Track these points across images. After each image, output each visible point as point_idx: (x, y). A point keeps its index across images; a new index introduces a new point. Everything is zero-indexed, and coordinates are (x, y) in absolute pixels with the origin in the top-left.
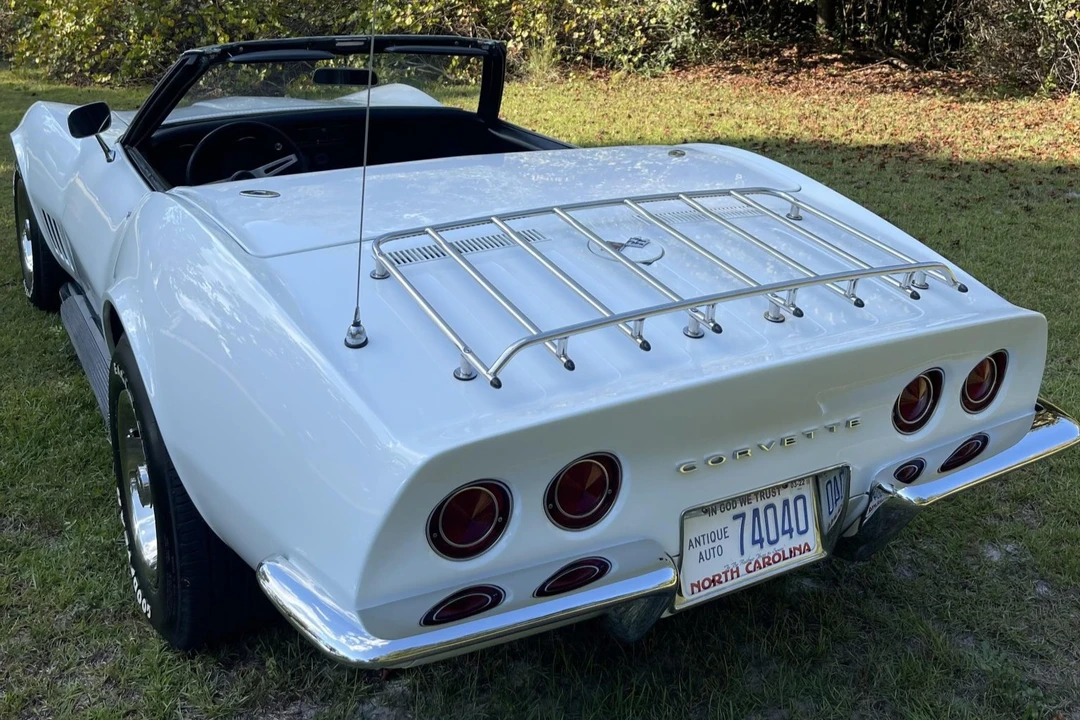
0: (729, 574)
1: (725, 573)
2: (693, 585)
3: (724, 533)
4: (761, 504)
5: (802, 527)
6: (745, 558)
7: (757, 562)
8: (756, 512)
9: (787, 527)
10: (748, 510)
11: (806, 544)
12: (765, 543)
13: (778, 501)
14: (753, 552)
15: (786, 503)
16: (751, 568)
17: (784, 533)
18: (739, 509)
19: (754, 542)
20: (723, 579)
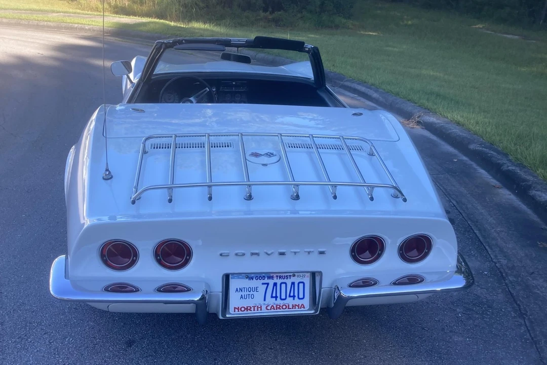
0: (256, 308)
1: (254, 307)
2: (235, 308)
3: (256, 289)
4: (279, 281)
5: (301, 296)
6: (266, 302)
7: (272, 306)
8: (275, 284)
9: (292, 294)
10: (271, 282)
11: (302, 305)
12: (278, 299)
13: (289, 282)
14: (271, 301)
15: (293, 283)
16: (269, 308)
17: (290, 296)
18: (266, 281)
19: (272, 297)
20: (252, 309)
